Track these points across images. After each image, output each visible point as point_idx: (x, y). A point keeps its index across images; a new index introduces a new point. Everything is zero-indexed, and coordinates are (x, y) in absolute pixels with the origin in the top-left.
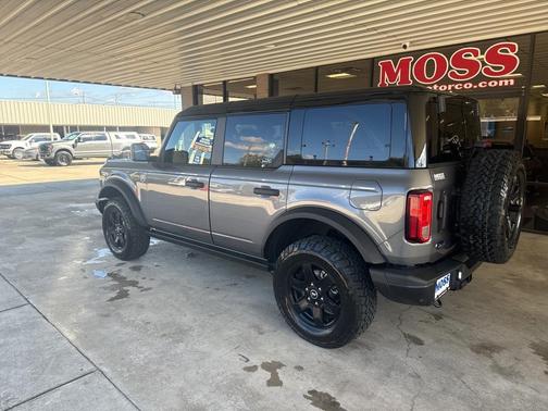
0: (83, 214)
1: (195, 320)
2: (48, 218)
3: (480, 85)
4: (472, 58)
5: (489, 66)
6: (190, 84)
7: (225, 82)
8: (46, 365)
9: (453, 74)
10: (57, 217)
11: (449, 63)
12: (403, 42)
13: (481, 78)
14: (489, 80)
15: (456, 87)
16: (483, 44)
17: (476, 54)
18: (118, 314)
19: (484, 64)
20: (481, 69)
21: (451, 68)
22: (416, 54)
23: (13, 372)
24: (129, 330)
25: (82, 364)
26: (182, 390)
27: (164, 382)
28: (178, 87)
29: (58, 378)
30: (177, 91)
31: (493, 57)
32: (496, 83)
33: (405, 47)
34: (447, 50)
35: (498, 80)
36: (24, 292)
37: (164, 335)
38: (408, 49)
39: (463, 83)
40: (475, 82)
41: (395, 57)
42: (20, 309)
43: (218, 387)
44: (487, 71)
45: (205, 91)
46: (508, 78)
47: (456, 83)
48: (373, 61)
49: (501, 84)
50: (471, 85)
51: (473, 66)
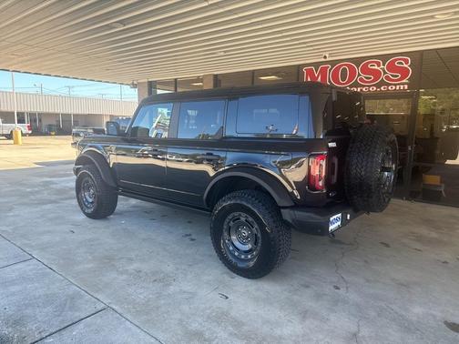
0: (58, 186)
1: (177, 269)
2: (28, 190)
3: (382, 88)
4: (376, 67)
5: (389, 74)
6: (146, 80)
7: (176, 79)
8: (65, 305)
9: (361, 80)
10: (36, 189)
11: (358, 70)
12: (324, 54)
13: (382, 83)
14: (388, 85)
15: (364, 89)
16: (384, 58)
17: (379, 65)
18: (113, 265)
19: (385, 73)
20: (383, 77)
21: (360, 75)
22: (333, 63)
23: (38, 311)
24: (124, 277)
25: (95, 303)
26: (181, 320)
27: (165, 315)
28: (135, 82)
29: (77, 314)
30: (134, 86)
31: (392, 67)
32: (394, 88)
33: (325, 57)
34: (358, 61)
35: (395, 85)
36: (27, 249)
37: (155, 281)
38: (328, 59)
39: (369, 86)
40: (378, 86)
41: (317, 65)
42: (28, 263)
43: (209, 318)
44: (387, 78)
45: (158, 86)
46: (403, 84)
47: (364, 86)
48: (299, 67)
49: (398, 88)
50: (375, 89)
51: (377, 74)
